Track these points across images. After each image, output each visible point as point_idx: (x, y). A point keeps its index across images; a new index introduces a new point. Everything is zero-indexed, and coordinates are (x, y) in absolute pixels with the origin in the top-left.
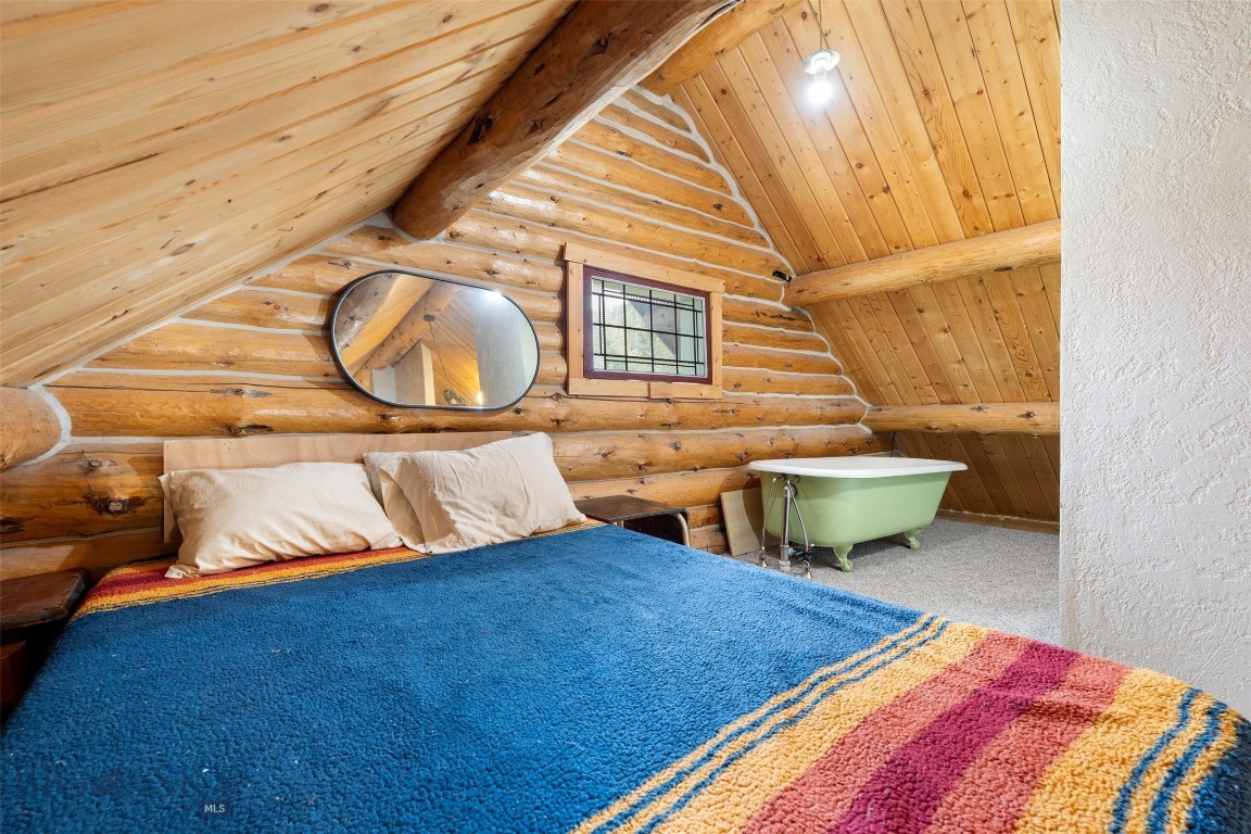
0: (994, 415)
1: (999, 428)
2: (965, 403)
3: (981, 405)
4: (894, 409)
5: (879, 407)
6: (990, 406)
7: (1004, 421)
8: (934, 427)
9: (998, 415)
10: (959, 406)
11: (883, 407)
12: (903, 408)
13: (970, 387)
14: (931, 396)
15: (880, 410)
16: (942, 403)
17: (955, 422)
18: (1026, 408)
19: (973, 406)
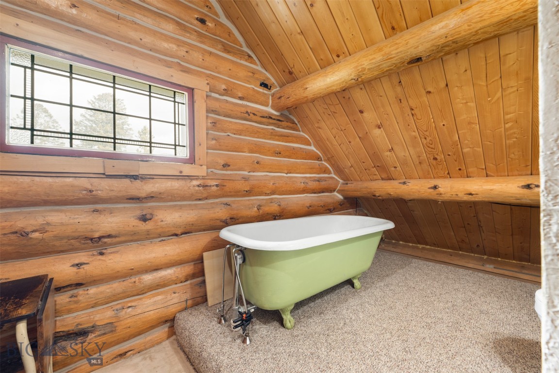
0: (413, 187)
1: (416, 196)
2: (396, 180)
3: (406, 180)
4: (355, 183)
5: (346, 182)
6: (411, 181)
7: (419, 192)
8: (377, 195)
9: (416, 187)
10: (392, 181)
11: (349, 182)
12: (360, 183)
13: (399, 168)
14: (375, 175)
15: (347, 184)
16: (383, 179)
17: (389, 192)
18: (433, 182)
19: (400, 181)
